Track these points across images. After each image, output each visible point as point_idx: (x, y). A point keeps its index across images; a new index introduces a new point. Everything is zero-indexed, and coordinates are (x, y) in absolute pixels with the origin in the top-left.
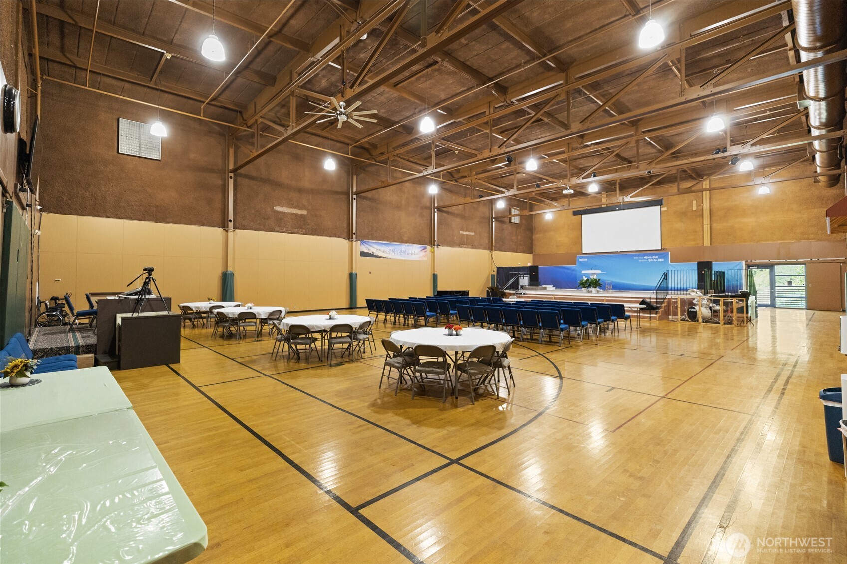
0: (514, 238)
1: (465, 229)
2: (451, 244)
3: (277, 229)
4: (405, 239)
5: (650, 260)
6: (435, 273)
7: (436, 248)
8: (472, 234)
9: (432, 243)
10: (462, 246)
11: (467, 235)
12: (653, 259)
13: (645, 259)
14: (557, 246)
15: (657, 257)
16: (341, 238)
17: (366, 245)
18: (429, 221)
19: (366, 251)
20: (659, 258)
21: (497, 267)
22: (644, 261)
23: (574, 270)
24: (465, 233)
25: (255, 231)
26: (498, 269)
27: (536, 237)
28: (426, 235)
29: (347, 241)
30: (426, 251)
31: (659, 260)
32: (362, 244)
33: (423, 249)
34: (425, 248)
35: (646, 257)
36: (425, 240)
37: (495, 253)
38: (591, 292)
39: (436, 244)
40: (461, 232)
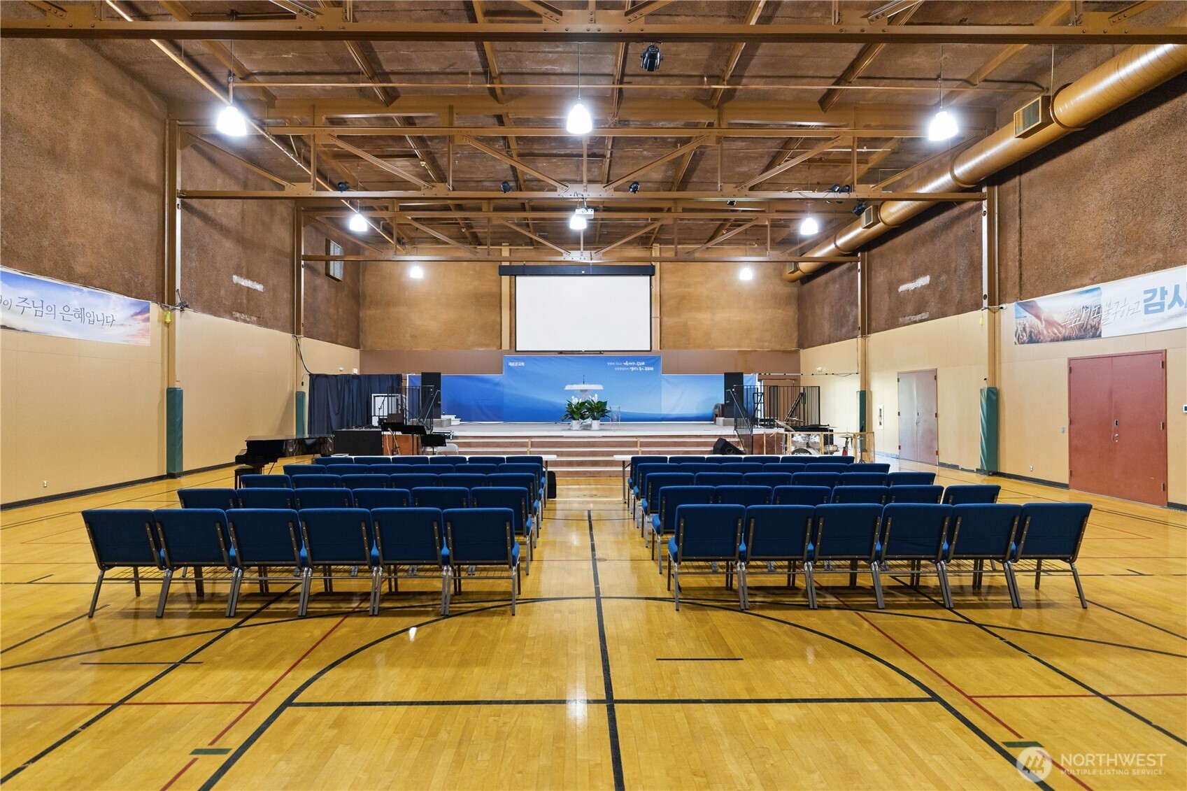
0: (332, 311)
1: (244, 270)
2: (213, 308)
4: (79, 269)
5: (633, 369)
6: (177, 386)
7: (178, 313)
8: (259, 287)
9: (165, 296)
10: (238, 315)
11: (248, 288)
12: (638, 367)
13: (626, 366)
14: (413, 337)
15: (643, 363)
18: (155, 228)
20: (646, 365)
21: (311, 375)
22: (623, 369)
23: (497, 384)
24: (246, 283)
26: (314, 379)
27: (367, 313)
28: (147, 267)
30: (147, 320)
31: (647, 369)
33: (138, 310)
34: (146, 310)
35: (626, 364)
36: (142, 285)
37: (304, 341)
38: (588, 427)
39: (178, 300)
40: (235, 278)
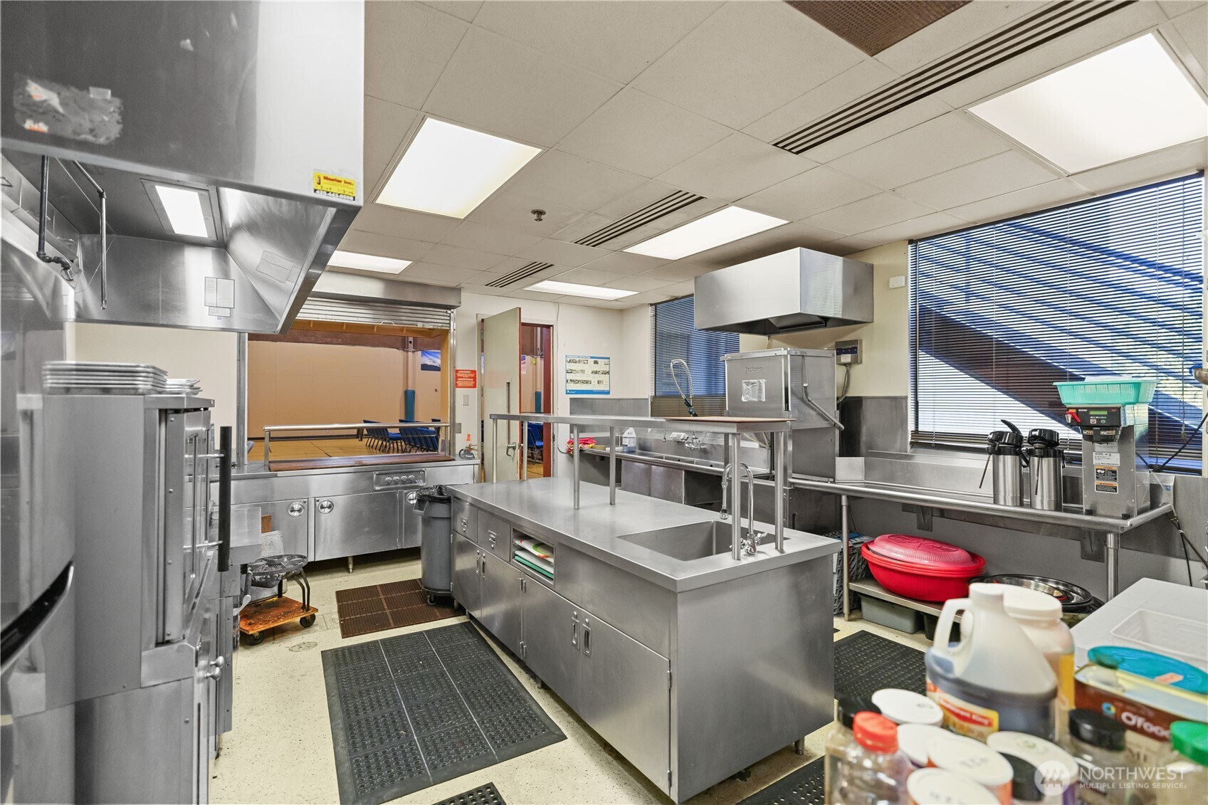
3: (301, 339)
16: (393, 348)
17: (429, 356)
19: (429, 363)
25: (273, 341)
29: (402, 351)
30: (524, 363)
32: (423, 354)
